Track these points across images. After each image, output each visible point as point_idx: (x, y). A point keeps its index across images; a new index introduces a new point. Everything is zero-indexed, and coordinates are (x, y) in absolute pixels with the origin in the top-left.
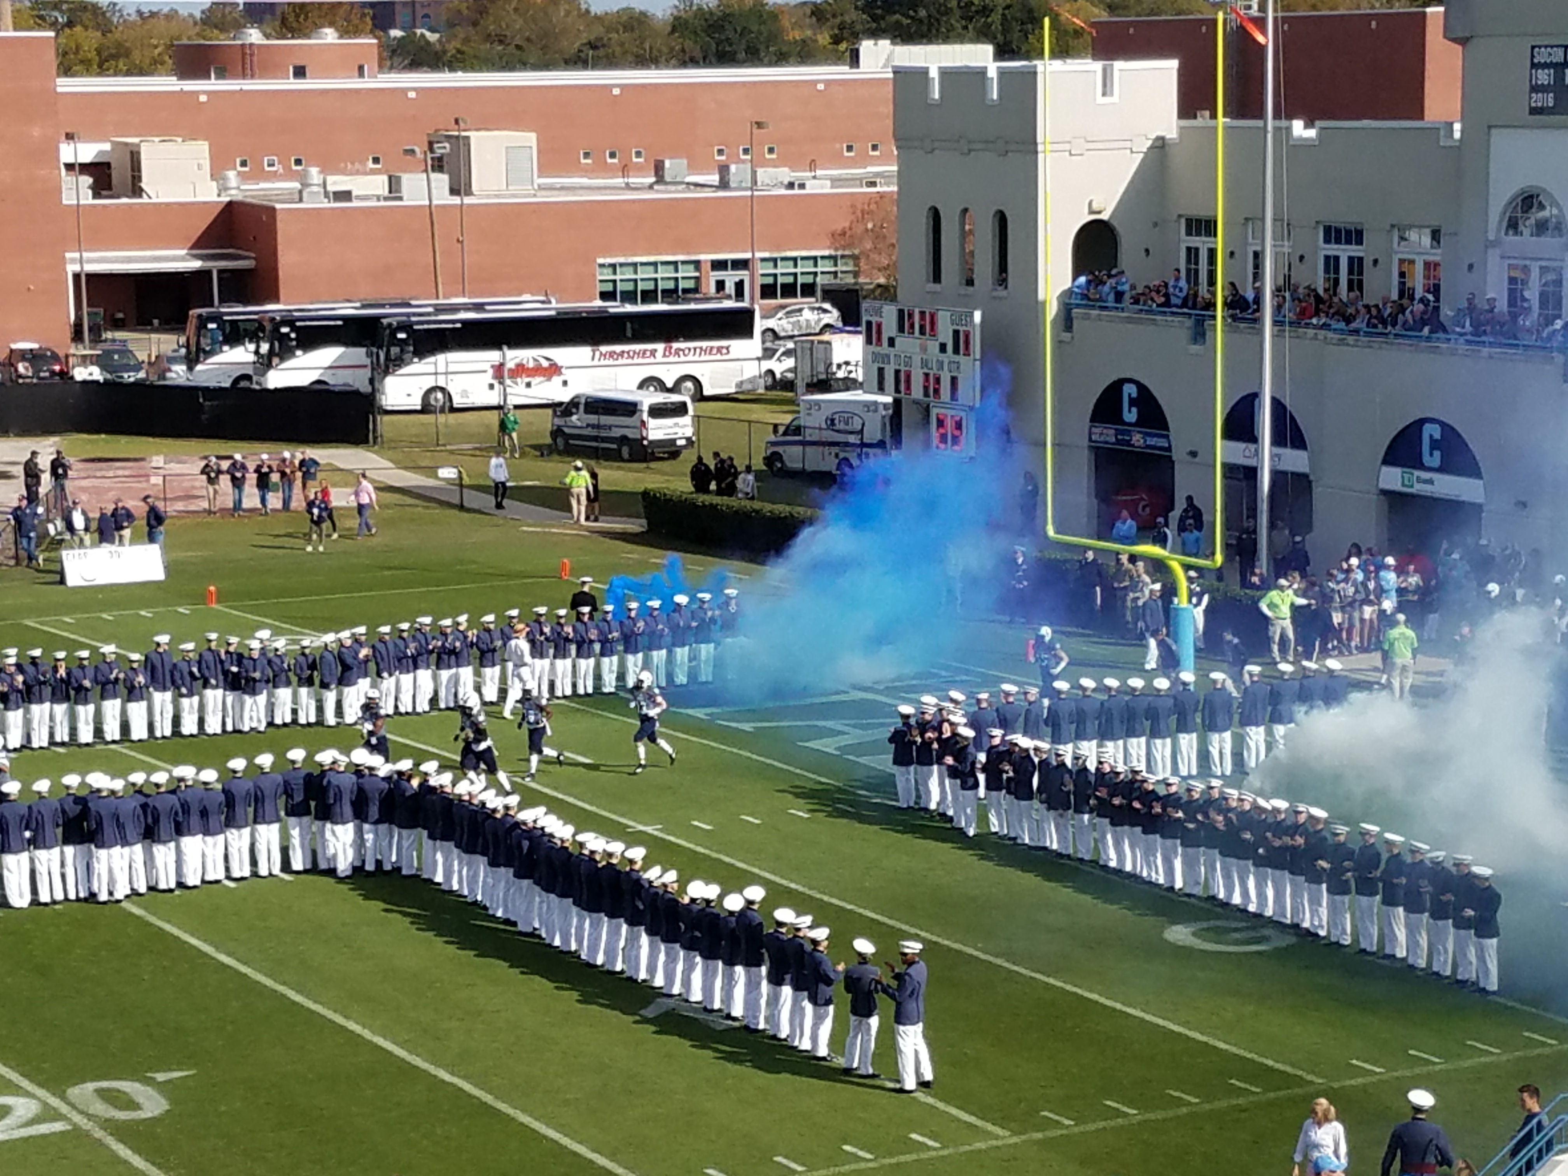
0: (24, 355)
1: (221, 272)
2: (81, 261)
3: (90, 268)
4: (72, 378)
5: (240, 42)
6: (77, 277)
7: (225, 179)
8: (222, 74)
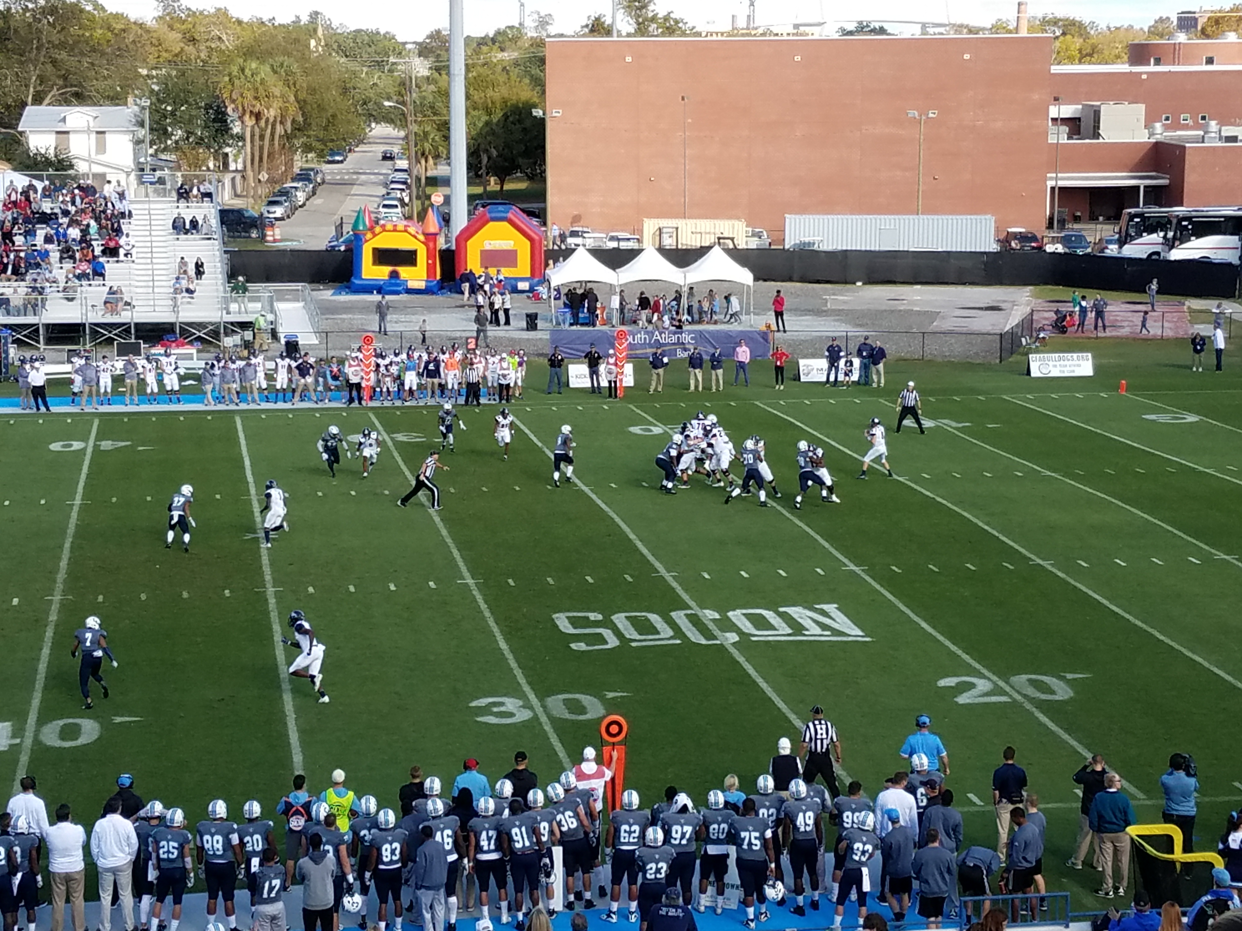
0: (1015, 236)
1: (1145, 187)
2: (1056, 179)
3: (1062, 183)
4: (1045, 251)
5: (1173, 42)
6: (1053, 189)
7: (1153, 128)
8: (1158, 62)
